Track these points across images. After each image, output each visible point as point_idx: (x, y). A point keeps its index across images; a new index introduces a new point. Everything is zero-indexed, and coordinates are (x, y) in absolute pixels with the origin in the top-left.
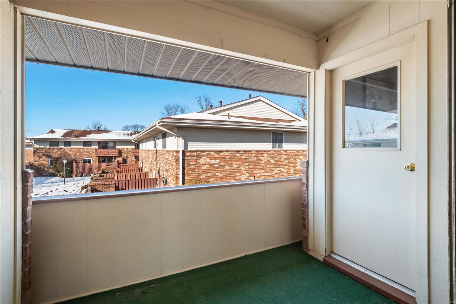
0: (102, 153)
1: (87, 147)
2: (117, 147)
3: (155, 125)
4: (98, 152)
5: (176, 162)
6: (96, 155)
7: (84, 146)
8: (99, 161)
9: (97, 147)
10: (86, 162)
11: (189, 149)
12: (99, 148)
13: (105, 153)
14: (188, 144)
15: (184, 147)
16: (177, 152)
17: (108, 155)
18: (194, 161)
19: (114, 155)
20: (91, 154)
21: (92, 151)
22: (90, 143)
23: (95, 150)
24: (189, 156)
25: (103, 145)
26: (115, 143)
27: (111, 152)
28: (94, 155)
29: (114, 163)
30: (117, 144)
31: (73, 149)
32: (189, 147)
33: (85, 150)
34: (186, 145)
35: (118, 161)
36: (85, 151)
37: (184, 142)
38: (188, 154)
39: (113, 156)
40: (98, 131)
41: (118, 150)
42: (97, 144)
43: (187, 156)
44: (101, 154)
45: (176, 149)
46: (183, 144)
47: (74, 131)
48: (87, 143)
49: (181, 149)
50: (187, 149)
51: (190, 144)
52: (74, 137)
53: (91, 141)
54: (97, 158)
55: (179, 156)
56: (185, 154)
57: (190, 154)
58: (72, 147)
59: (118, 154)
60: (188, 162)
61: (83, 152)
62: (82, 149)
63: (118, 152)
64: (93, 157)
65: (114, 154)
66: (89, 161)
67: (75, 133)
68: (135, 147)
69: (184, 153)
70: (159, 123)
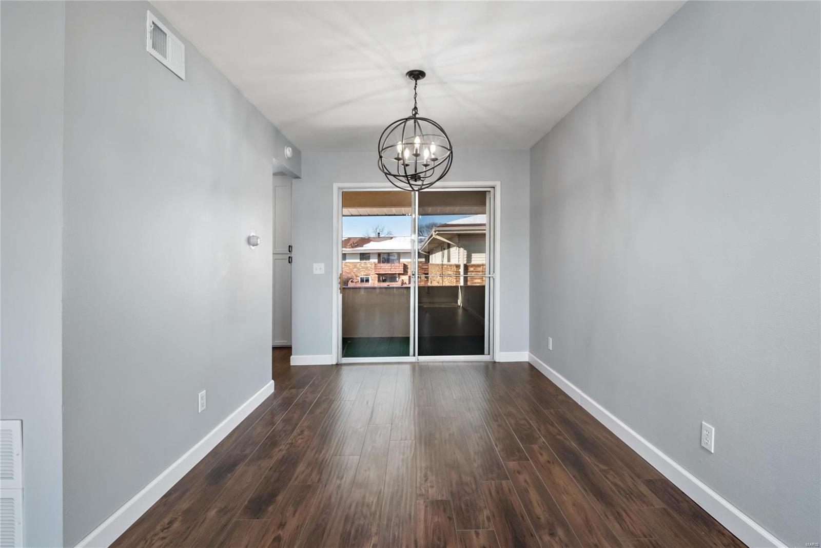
0: (383, 269)
1: (365, 261)
2: (402, 260)
3: (432, 236)
4: (378, 267)
5: (456, 279)
6: (375, 271)
7: (361, 259)
8: (379, 281)
9: (376, 261)
10: (363, 282)
11: (473, 263)
12: (379, 262)
13: (386, 268)
14: (471, 256)
15: (467, 260)
16: (458, 266)
17: (390, 272)
18: (479, 279)
19: (397, 272)
20: (369, 270)
21: (370, 266)
22: (368, 255)
23: (374, 265)
24: (473, 272)
25: (385, 257)
26: (400, 255)
27: (393, 267)
28: (373, 271)
29: (396, 283)
30: (401, 257)
31: (348, 264)
32: (473, 259)
33: (363, 265)
34: (469, 258)
35: (403, 280)
36: (362, 267)
37: (466, 253)
38: (471, 269)
39: (396, 274)
40: (379, 238)
41: (403, 265)
42: (377, 256)
43: (470, 272)
44: (381, 270)
45: (457, 263)
46: (466, 256)
47: (349, 239)
48: (364, 256)
49: (463, 262)
50: (471, 263)
51: (474, 255)
52: (350, 248)
53: (369, 253)
54: (377, 276)
55: (459, 272)
56: (468, 269)
57: (474, 269)
58: (347, 261)
59: (403, 270)
60: (472, 279)
61: (360, 268)
62: (359, 264)
63: (403, 267)
64: (372, 275)
65: (397, 270)
66: (367, 281)
67: (351, 242)
68: (426, 260)
69: (466, 268)
70: (435, 232)
